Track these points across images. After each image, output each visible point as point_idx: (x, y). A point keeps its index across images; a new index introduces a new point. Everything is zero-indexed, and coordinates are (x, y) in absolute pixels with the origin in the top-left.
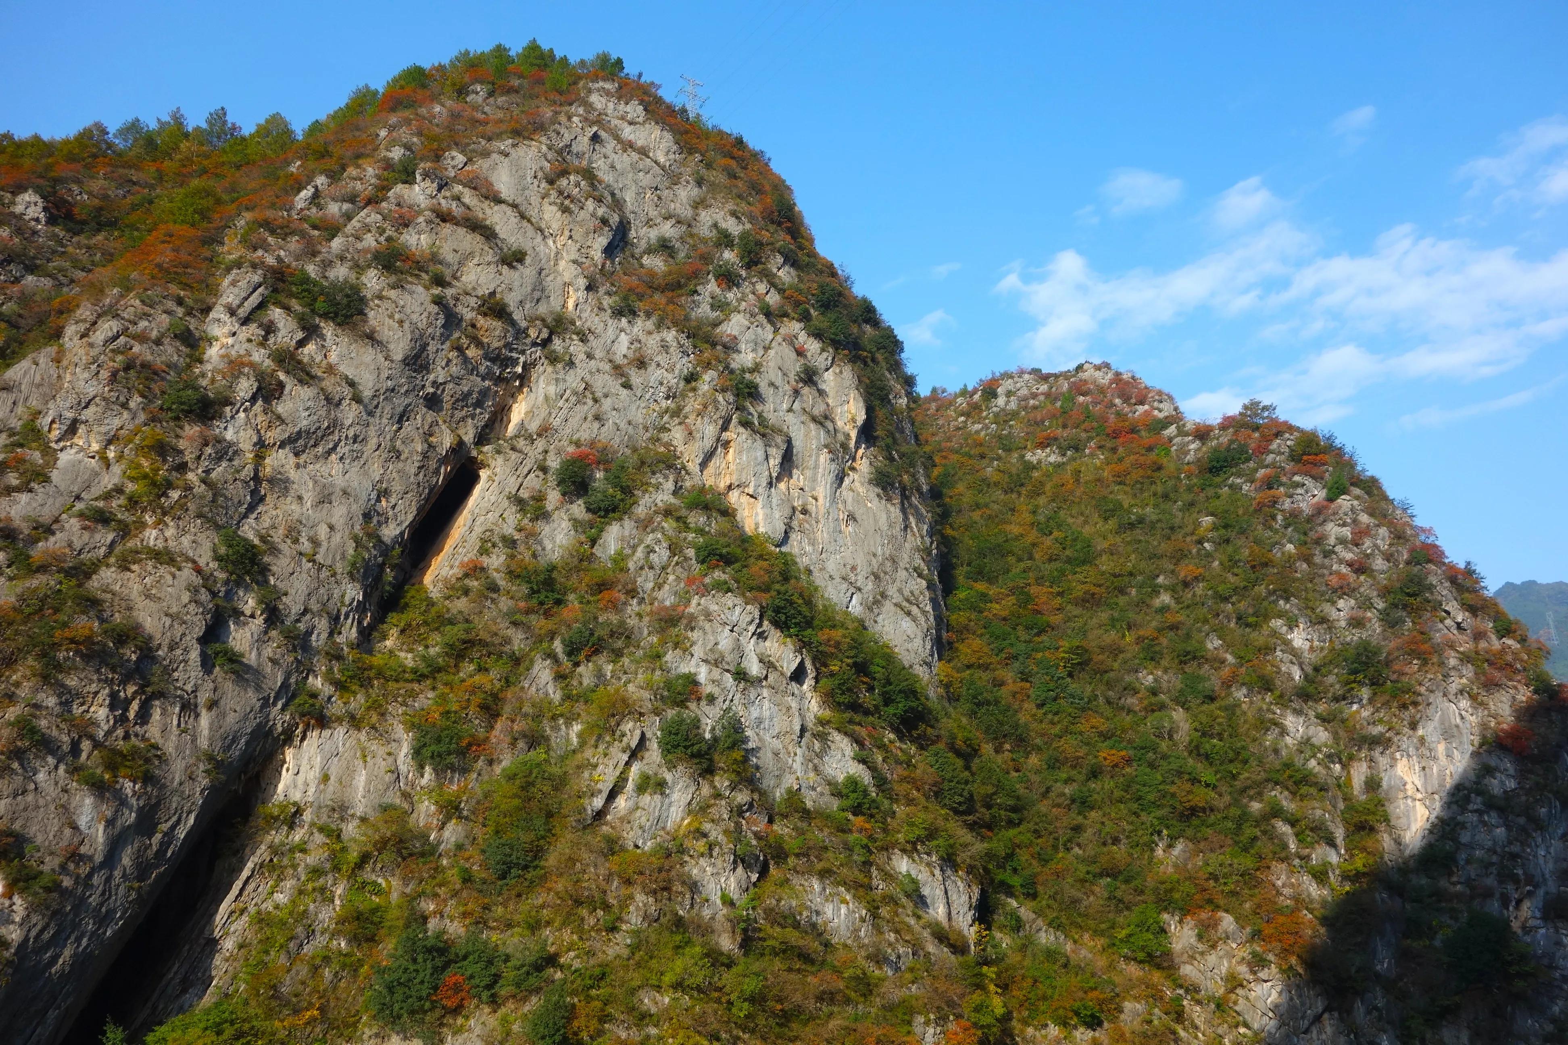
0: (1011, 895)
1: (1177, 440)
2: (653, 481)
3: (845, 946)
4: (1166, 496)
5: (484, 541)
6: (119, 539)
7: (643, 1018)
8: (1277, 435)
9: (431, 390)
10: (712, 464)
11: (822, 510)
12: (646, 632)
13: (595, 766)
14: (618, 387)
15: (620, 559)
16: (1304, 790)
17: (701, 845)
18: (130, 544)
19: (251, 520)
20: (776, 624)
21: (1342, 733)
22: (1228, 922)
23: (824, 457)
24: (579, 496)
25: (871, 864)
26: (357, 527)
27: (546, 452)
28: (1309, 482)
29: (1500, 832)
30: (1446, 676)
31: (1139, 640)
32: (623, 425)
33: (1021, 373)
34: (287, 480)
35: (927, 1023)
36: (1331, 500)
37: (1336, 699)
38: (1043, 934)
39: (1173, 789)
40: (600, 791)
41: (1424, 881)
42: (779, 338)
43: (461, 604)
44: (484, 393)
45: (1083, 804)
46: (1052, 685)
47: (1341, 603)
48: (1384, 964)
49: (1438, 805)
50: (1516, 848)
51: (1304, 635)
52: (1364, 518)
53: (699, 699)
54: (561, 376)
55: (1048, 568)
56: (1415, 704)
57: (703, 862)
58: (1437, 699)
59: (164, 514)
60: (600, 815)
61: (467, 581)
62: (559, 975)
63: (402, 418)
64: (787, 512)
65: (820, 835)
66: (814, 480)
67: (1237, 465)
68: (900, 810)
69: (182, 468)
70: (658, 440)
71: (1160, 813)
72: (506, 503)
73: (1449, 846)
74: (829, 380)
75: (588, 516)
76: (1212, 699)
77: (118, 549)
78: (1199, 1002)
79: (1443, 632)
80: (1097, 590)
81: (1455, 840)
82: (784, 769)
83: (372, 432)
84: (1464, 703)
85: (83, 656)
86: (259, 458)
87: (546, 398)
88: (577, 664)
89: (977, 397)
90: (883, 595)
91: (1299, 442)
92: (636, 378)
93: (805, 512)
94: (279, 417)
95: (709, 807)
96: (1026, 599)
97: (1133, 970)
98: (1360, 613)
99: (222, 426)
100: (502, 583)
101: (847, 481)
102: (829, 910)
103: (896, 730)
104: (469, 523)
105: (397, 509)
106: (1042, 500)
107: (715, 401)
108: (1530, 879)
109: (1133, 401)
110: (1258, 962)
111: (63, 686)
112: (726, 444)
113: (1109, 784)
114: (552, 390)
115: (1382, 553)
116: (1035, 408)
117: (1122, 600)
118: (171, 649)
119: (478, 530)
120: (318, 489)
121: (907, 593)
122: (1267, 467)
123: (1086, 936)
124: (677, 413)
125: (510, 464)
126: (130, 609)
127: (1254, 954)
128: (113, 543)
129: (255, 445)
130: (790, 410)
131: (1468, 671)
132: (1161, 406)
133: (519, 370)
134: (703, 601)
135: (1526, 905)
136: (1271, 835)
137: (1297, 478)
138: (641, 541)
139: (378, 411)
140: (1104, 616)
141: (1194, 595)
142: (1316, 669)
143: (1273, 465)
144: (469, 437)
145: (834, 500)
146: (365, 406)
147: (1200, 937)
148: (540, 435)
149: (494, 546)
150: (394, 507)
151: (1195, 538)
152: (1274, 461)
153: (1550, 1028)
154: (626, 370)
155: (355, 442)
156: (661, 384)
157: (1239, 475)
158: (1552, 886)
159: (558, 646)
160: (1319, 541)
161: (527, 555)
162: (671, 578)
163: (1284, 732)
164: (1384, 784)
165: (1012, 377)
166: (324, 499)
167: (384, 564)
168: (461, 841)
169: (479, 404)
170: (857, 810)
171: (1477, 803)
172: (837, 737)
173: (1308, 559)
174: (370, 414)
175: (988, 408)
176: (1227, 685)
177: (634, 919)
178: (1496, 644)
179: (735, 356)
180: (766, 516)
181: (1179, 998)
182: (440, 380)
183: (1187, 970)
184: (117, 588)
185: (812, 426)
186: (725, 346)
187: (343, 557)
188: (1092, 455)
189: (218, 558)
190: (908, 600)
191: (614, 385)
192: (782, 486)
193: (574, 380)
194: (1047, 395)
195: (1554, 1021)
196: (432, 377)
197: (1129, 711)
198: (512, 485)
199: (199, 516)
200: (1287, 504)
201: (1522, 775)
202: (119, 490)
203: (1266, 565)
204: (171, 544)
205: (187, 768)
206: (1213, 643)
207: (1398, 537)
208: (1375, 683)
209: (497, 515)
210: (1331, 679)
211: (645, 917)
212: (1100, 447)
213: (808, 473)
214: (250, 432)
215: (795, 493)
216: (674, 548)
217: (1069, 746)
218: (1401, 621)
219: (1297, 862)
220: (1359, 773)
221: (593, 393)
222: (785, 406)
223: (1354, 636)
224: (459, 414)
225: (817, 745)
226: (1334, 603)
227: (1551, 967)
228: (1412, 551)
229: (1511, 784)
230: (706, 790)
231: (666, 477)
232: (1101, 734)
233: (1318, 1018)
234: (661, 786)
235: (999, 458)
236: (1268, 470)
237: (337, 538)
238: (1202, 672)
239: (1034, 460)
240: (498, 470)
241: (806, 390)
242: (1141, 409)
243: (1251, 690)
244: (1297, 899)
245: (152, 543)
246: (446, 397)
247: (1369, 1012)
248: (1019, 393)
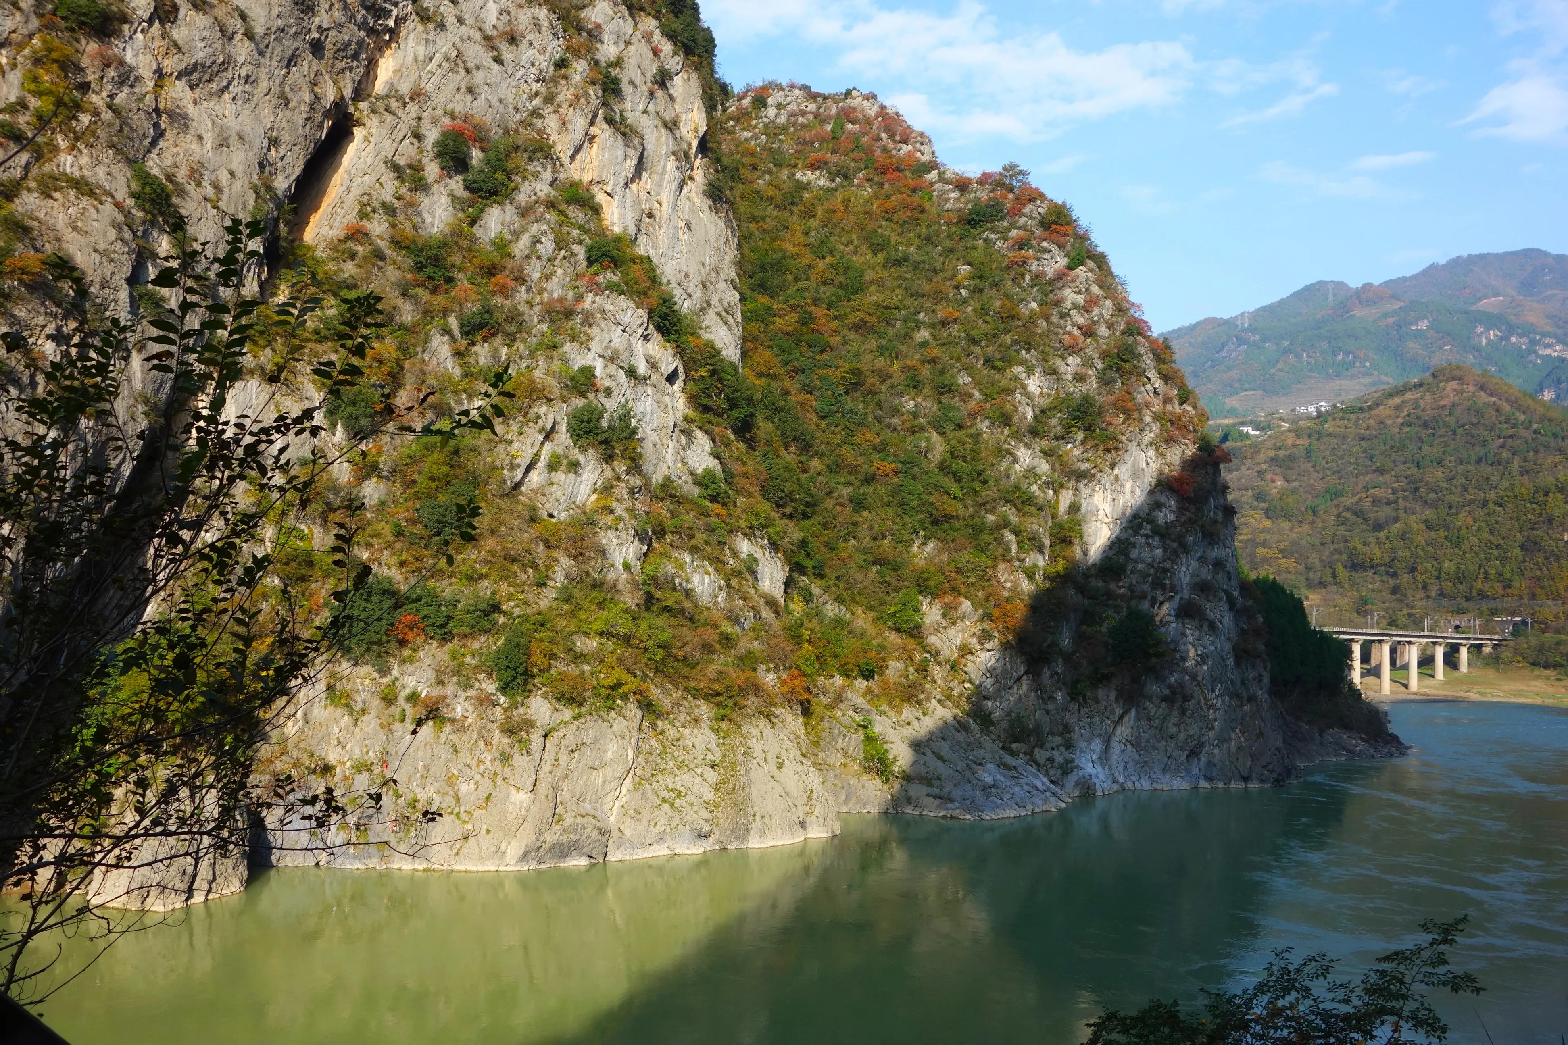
0: (804, 574)
1: (938, 186)
2: (531, 168)
3: (708, 609)
4: (928, 239)
5: (363, 205)
6: (32, 161)
7: (578, 657)
8: (1031, 200)
9: (317, 35)
10: (578, 157)
11: (665, 217)
12: (536, 320)
13: (510, 443)
14: (490, 60)
15: (502, 246)
16: (1026, 508)
17: (609, 520)
18: (47, 168)
19: (153, 155)
20: (659, 328)
21: (1057, 466)
22: (966, 605)
23: (671, 164)
24: (458, 172)
25: (724, 543)
26: (255, 177)
27: (420, 119)
28: (1055, 249)
29: (1159, 552)
30: (1142, 430)
31: (904, 369)
32: (495, 102)
33: (792, 87)
34: (185, 117)
35: (768, 670)
36: (1070, 268)
37: (1057, 438)
38: (828, 606)
39: (931, 499)
40: (519, 466)
41: (1100, 584)
42: (638, 34)
43: (350, 269)
44: (360, 43)
45: (859, 504)
46: (833, 400)
47: (1070, 360)
48: (1066, 643)
49: (1118, 528)
50: (1167, 565)
51: (1038, 383)
52: (1095, 289)
53: (597, 391)
54: (431, 36)
55: (826, 292)
56: (1117, 449)
57: (610, 534)
58: (1133, 447)
59: (77, 139)
60: (518, 485)
61: (350, 244)
62: (502, 620)
63: (291, 62)
64: (638, 214)
65: (688, 518)
66: (660, 185)
67: (992, 221)
68: (740, 500)
69: (85, 87)
70: (531, 125)
71: (919, 517)
72: (383, 168)
73: (1122, 559)
74: (678, 85)
75: (466, 194)
76: (960, 427)
77: (35, 171)
78: (939, 664)
79: (1143, 394)
80: (868, 318)
81: (1127, 555)
82: (661, 459)
83: (263, 74)
84: (1151, 453)
85: (27, 286)
86: (158, 86)
87: (416, 59)
88: (473, 344)
89: (746, 102)
90: (708, 303)
91: (1049, 212)
92: (507, 53)
93: (650, 215)
94: (176, 44)
95: (612, 487)
96: (807, 319)
97: (893, 637)
98: (1084, 370)
99: (121, 46)
100: (388, 252)
101: (685, 190)
102: (696, 579)
103: (735, 432)
104: (346, 183)
105: (286, 160)
106: (814, 223)
107: (587, 93)
108: (1173, 588)
109: (898, 138)
110: (985, 636)
111: (13, 316)
112: (592, 139)
113: (882, 491)
114: (421, 51)
115: (1107, 322)
116: (804, 126)
117: (891, 331)
118: (103, 287)
119: (356, 192)
120: (217, 130)
121: (725, 304)
122: (1019, 228)
123: (860, 610)
124: (549, 99)
125: (387, 126)
126: (58, 240)
127: (983, 631)
128: (28, 164)
129: (155, 72)
130: (645, 112)
131: (1156, 427)
132: (922, 148)
133: (391, 23)
134: (598, 299)
135: (1166, 605)
136: (999, 540)
137: (1045, 244)
138: (524, 230)
139: (269, 51)
140: (873, 343)
141: (950, 335)
142: (1043, 412)
143: (1023, 228)
144: (348, 92)
145: (675, 207)
146: (257, 45)
147: (944, 615)
148: (412, 99)
149: (374, 211)
150: (282, 158)
151: (954, 283)
152: (1025, 225)
153: (1167, 692)
154: (497, 42)
155: (246, 82)
156: (533, 65)
157: (993, 230)
158: (1186, 594)
159: (453, 322)
160: (1058, 303)
161: (408, 226)
162: (560, 271)
163: (1015, 461)
164: (1083, 509)
165: (782, 89)
166: (223, 143)
167: (278, 218)
168: (383, 497)
169: (355, 56)
170: (714, 499)
171: (1147, 529)
172: (698, 433)
173: (1047, 318)
174: (261, 53)
175: (758, 117)
176: (973, 415)
177: (559, 578)
178: (1178, 409)
179: (598, 45)
180: (621, 215)
181: (926, 660)
182: (325, 26)
183: (933, 640)
184: (41, 216)
185: (663, 130)
186: (589, 33)
187: (244, 208)
188: (860, 186)
189: (134, 195)
190: (726, 310)
191: (486, 58)
192: (634, 187)
193: (444, 45)
194: (816, 115)
195: (1170, 687)
196: (317, 20)
197: (895, 429)
198: (388, 148)
199: (112, 146)
200: (1034, 266)
201: (1180, 511)
202: (22, 105)
203: (1013, 317)
204: (87, 173)
205: (128, 408)
206: (964, 379)
207: (1120, 309)
208: (1088, 429)
209: (374, 179)
210: (1054, 421)
211: (567, 576)
212: (869, 180)
213: (656, 177)
214: (149, 57)
215: (644, 196)
216: (561, 244)
217: (848, 454)
218: (1113, 381)
219: (1017, 563)
220: (1065, 499)
221: (464, 62)
222: (641, 107)
223: (1077, 390)
224: (340, 65)
225: (683, 440)
226: (1064, 359)
227: (1175, 650)
228: (1127, 323)
229: (1171, 517)
230: (608, 473)
231: (544, 167)
232: (875, 448)
233: (1019, 679)
234: (574, 467)
235: (770, 172)
236: (1021, 232)
237: (238, 186)
238: (953, 402)
239: (805, 180)
240: (373, 131)
241: (659, 93)
242: (906, 148)
243: (993, 424)
244: (1014, 590)
245: (68, 171)
246: (328, 45)
247: (1052, 676)
248: (789, 108)
